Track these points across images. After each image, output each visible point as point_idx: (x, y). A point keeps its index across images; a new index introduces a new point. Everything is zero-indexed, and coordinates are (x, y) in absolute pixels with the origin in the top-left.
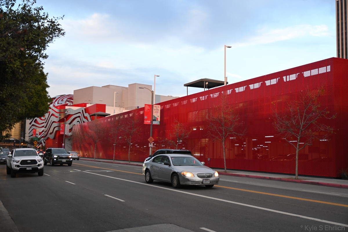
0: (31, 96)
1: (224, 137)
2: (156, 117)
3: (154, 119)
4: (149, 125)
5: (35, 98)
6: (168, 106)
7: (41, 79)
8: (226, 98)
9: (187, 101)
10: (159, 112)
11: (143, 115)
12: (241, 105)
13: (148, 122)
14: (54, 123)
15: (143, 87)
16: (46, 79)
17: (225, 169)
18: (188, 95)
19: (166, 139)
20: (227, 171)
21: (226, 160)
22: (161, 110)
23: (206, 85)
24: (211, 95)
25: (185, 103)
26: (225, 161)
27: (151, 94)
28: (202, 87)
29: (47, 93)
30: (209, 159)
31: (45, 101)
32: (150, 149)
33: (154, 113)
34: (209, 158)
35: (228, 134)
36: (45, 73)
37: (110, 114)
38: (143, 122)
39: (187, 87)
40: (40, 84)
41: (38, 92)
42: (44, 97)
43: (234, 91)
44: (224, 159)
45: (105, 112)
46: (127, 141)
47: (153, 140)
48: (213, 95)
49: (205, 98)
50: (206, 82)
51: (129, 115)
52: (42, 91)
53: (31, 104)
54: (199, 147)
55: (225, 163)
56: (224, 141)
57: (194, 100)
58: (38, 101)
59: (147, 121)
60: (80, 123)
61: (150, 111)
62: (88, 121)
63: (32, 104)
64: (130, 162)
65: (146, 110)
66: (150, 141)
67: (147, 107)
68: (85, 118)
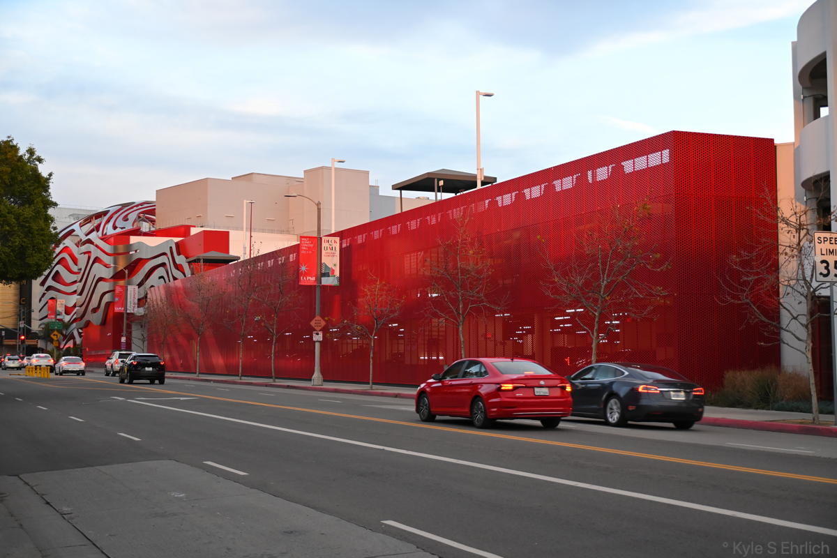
0: (9, 232)
2: (330, 266)
3: (323, 271)
5: (18, 236)
9: (399, 225)
10: (337, 253)
13: (311, 280)
14: (100, 283)
23: (439, 187)
28: (432, 189)
32: (317, 345)
33: (325, 256)
35: (469, 307)
37: (239, 258)
39: (399, 191)
45: (227, 251)
47: (323, 323)
50: (439, 180)
53: (8, 250)
58: (24, 242)
59: (308, 278)
60: (165, 282)
61: (313, 252)
63: (12, 251)
64: (277, 380)
65: (305, 250)
66: (316, 328)
67: (307, 244)
68: (178, 267)
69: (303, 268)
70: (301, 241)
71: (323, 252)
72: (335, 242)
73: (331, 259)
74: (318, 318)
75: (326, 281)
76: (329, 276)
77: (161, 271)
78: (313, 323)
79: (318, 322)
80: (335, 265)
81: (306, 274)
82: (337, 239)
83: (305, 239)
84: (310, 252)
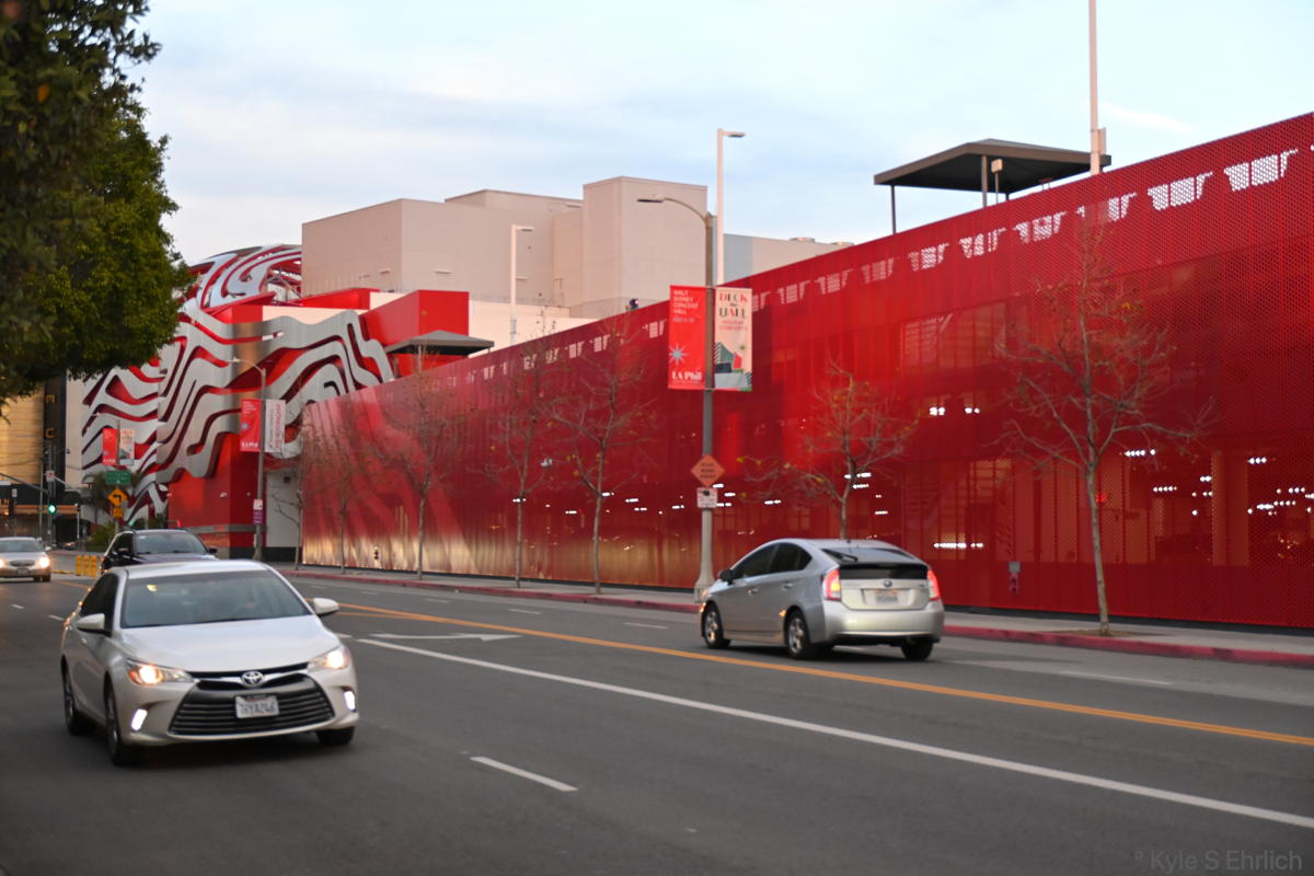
0: (87, 256)
1: (1091, 450)
2: (732, 350)
3: (718, 361)
4: (695, 396)
5: (107, 266)
6: (791, 294)
7: (133, 168)
8: (1098, 238)
9: (891, 261)
10: (748, 322)
11: (663, 343)
12: (1183, 275)
13: (686, 379)
14: (207, 397)
15: (657, 197)
16: (156, 168)
17: (1104, 618)
18: (899, 230)
19: (787, 466)
20: (1115, 627)
21: (1106, 567)
22: (756, 316)
23: (991, 175)
24: (1023, 228)
25: (883, 276)
26: (1100, 577)
27: (704, 231)
28: (972, 184)
29: (167, 239)
30: (1015, 568)
31: (155, 283)
32: (706, 518)
33: (721, 328)
34: (1014, 560)
35: (1113, 430)
36: (154, 139)
37: (491, 344)
38: (665, 377)
39: (888, 188)
40: (130, 197)
41: (125, 234)
42: (153, 261)
43: (1142, 204)
44: (1093, 566)
45: (464, 330)
46: (581, 478)
47: (719, 471)
48: (1031, 229)
49: (986, 246)
50: (991, 159)
51: (588, 347)
52: (140, 230)
53: (85, 297)
54: (963, 503)
55: (1101, 588)
56: (1091, 469)
57: (930, 257)
58: (121, 281)
59: (688, 374)
60: (338, 393)
61: (697, 320)
62: (380, 380)
63: (94, 299)
64: (603, 590)
65: (680, 315)
66: (704, 481)
67: (683, 304)
68: (368, 364)
69: (677, 354)
70: (672, 295)
71: (719, 320)
72: (743, 299)
73: (735, 335)
74: (707, 459)
75: (724, 382)
76: (730, 371)
77: (329, 372)
78: (696, 471)
79: (707, 467)
80: (742, 348)
81: (683, 366)
82: (748, 292)
83: (680, 292)
84: (692, 320)
